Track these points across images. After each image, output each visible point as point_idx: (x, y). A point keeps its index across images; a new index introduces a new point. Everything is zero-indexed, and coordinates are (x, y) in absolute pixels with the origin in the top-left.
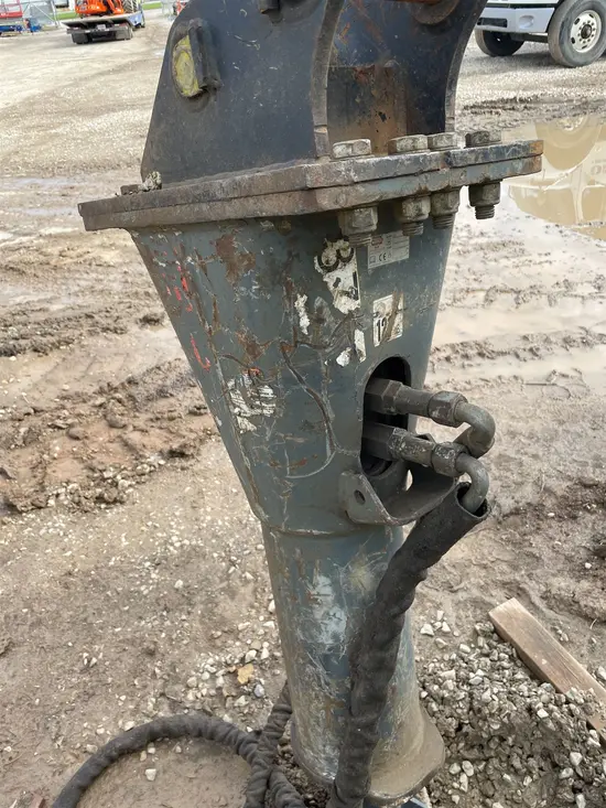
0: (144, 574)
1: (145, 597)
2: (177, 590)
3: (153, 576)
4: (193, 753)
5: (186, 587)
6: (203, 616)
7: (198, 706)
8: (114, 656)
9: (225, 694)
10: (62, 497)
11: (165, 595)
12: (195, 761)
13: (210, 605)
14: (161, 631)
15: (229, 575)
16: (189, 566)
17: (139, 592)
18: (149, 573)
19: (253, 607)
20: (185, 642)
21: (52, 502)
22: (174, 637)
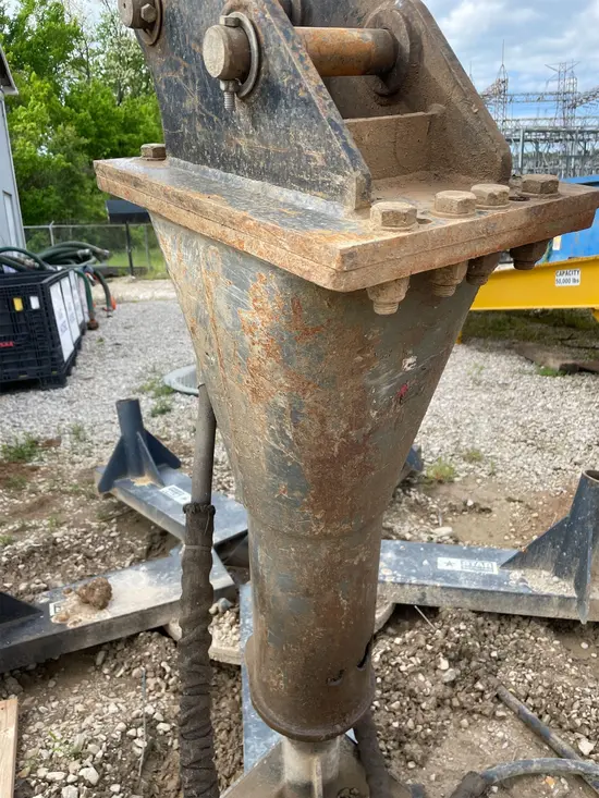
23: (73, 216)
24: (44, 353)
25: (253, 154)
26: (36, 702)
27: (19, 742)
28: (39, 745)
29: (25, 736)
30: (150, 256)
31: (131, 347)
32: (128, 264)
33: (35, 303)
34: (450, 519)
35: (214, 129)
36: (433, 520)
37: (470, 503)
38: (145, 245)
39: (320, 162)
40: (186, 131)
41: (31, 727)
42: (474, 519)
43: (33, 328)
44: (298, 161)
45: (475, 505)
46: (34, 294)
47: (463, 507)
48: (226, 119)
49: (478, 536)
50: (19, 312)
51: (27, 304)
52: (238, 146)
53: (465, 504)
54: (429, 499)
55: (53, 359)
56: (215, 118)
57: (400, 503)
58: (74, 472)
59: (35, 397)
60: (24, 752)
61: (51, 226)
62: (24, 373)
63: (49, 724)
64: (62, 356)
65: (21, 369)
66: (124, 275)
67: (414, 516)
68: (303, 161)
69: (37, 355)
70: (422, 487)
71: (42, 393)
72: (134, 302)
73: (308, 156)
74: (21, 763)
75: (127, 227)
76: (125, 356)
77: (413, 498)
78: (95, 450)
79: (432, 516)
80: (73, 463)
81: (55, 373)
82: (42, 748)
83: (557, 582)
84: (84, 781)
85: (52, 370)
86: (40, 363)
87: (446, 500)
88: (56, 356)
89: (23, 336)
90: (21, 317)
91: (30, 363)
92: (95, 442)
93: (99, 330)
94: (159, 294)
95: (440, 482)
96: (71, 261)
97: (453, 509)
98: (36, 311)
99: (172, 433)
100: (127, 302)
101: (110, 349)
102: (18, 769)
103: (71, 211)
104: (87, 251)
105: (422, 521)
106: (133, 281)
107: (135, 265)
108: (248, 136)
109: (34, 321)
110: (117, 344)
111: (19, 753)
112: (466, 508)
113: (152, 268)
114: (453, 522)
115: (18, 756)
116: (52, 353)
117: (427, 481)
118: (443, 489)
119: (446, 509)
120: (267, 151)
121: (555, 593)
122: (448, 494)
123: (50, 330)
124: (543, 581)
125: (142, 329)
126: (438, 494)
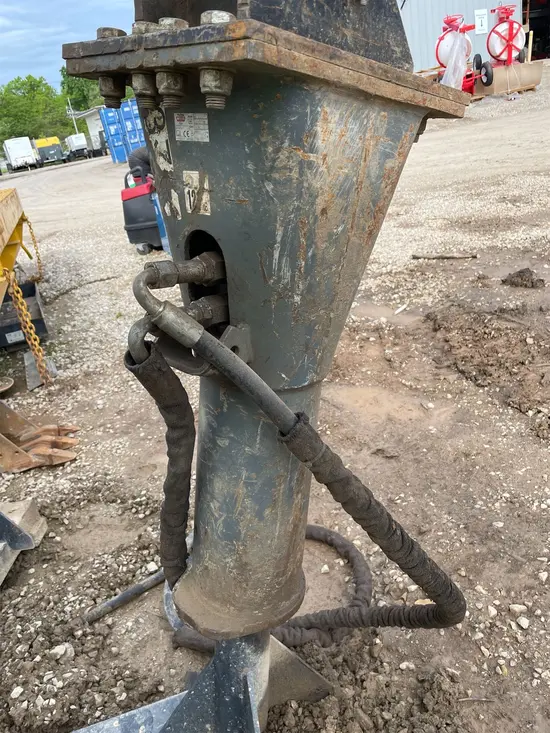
0: (495, 497)
1: (473, 508)
2: (491, 525)
3: (497, 505)
4: (349, 591)
5: (499, 531)
6: (476, 555)
7: (387, 580)
8: (408, 511)
9: (404, 596)
10: (540, 415)
11: (481, 520)
12: (343, 595)
13: (490, 556)
14: (443, 531)
15: (535, 560)
16: (524, 524)
17: (475, 502)
18: (497, 500)
19: (508, 591)
20: (440, 550)
21: (531, 413)
22: (442, 541)
25: (355, 43)
35: (323, 15)
39: (399, 55)
40: (288, 10)
44: (387, 52)
48: (338, 11)
52: (344, 35)
56: (326, 7)
68: (390, 53)
73: (393, 51)
108: (355, 29)
120: (368, 43)
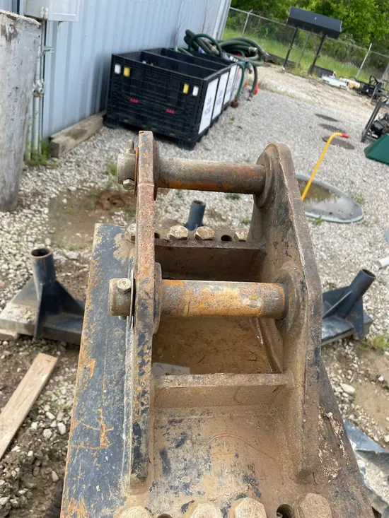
23: (268, 8)
24: (188, 125)
26: (67, 362)
27: (47, 383)
28: (54, 391)
29: (51, 381)
30: (302, 54)
31: (247, 133)
32: (285, 57)
33: (195, 91)
34: (360, 381)
36: (349, 374)
37: (381, 379)
38: (305, 44)
41: (57, 377)
42: (376, 391)
43: (189, 107)
45: (383, 382)
46: (198, 85)
47: (374, 378)
49: (370, 405)
50: (184, 94)
51: (191, 90)
53: (378, 377)
54: (356, 358)
55: (192, 131)
57: (335, 350)
58: (164, 218)
59: (172, 151)
60: (46, 390)
61: (249, 13)
62: (173, 132)
63: (65, 381)
64: (198, 131)
65: (173, 130)
66: (279, 64)
67: (337, 365)
69: (184, 125)
70: (358, 345)
71: (178, 149)
72: (272, 91)
74: (42, 395)
75: (297, 30)
76: (238, 140)
77: (346, 351)
78: (182, 208)
79: (350, 372)
80: (166, 211)
81: (190, 139)
82: (54, 393)
83: (384, 486)
84: (58, 430)
85: (189, 137)
86: (184, 130)
87: (367, 366)
88: (194, 130)
89: (181, 110)
90: (185, 97)
91: (178, 128)
92: (186, 202)
93: (237, 109)
94: (291, 91)
95: (373, 349)
96: (242, 53)
97: (367, 375)
98: (194, 97)
99: (230, 218)
100: (267, 90)
101: (233, 129)
102: (38, 398)
103: (267, 4)
104: (255, 49)
105: (340, 371)
106: (282, 72)
107: (289, 59)
109: (191, 103)
110: (240, 127)
111: (43, 390)
112: (376, 380)
113: (299, 65)
114: (361, 384)
115: (42, 390)
116: (193, 127)
117: (364, 343)
118: (372, 355)
119: (362, 372)
121: (377, 492)
122: (372, 361)
123: (197, 112)
124: (377, 478)
125: (262, 119)
126: (365, 357)
